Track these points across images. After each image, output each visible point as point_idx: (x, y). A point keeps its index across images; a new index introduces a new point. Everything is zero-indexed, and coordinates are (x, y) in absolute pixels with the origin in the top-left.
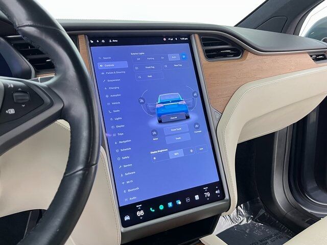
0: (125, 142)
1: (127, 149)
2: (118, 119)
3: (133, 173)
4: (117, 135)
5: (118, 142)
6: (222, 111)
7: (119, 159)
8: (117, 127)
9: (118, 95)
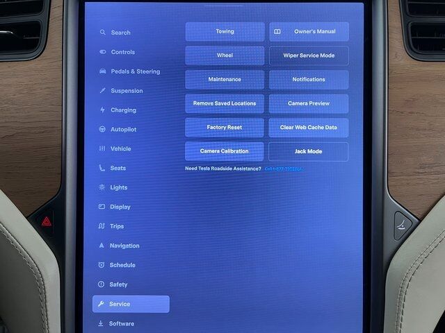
0: (124, 247)
1: (126, 265)
2: (117, 188)
3: (128, 324)
4: (108, 226)
5: (107, 245)
6: (421, 212)
7: (101, 284)
8: (113, 207)
9: (130, 129)
